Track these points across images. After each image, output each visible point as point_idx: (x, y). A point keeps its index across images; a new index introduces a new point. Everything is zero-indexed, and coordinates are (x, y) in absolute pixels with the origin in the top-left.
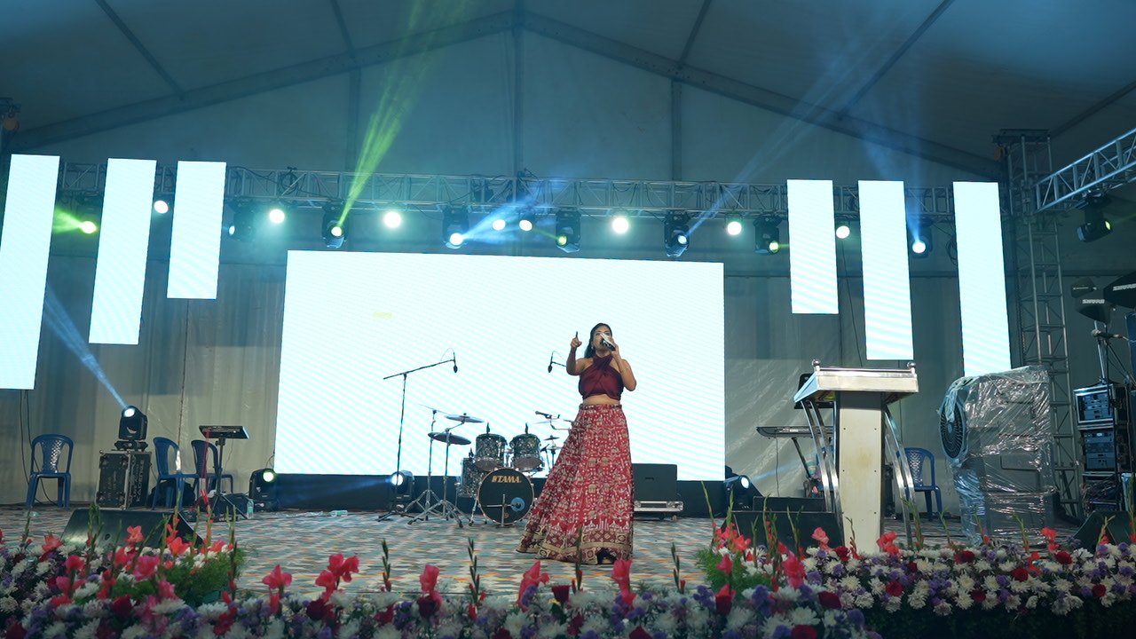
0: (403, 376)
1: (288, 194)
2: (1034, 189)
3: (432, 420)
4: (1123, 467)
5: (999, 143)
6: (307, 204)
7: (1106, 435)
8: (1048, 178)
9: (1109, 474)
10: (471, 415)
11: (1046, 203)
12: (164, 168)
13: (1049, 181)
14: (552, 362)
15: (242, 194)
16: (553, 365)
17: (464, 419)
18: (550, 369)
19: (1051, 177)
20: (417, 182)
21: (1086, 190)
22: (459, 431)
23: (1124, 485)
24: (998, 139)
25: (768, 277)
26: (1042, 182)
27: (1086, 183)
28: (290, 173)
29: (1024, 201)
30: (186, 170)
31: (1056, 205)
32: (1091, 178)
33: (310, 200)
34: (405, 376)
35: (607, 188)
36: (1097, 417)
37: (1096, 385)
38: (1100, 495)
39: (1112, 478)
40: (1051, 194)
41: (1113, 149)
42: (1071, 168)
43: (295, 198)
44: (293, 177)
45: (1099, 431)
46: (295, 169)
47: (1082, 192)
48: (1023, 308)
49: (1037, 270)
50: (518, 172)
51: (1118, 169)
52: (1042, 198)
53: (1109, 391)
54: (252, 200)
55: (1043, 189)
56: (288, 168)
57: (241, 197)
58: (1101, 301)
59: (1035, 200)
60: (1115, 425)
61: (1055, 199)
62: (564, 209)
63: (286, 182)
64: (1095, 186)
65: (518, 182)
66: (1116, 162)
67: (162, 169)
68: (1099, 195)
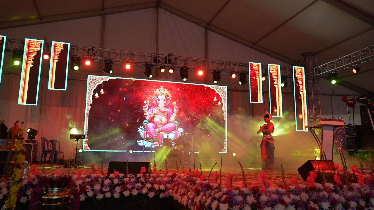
1: (91, 56)
2: (314, 70)
4: (357, 148)
5: (303, 56)
6: (97, 59)
7: (352, 139)
8: (318, 67)
9: (353, 150)
11: (317, 74)
19: (320, 66)
21: (331, 71)
24: (302, 54)
25: (233, 91)
26: (316, 67)
27: (331, 69)
29: (310, 73)
31: (321, 75)
32: (333, 67)
33: (99, 58)
36: (348, 134)
37: (347, 125)
40: (320, 71)
41: (341, 60)
42: (327, 64)
43: (94, 57)
45: (349, 138)
46: (94, 47)
47: (330, 71)
48: (309, 104)
49: (313, 93)
50: (169, 54)
51: (343, 65)
52: (316, 72)
53: (354, 127)
54: (79, 57)
55: (317, 69)
56: (92, 47)
57: (75, 56)
58: (352, 102)
59: (314, 73)
60: (355, 137)
61: (321, 73)
62: (183, 67)
63: (91, 51)
64: (334, 70)
65: (169, 57)
66: (341, 63)
67: (45, 43)
68: (334, 72)
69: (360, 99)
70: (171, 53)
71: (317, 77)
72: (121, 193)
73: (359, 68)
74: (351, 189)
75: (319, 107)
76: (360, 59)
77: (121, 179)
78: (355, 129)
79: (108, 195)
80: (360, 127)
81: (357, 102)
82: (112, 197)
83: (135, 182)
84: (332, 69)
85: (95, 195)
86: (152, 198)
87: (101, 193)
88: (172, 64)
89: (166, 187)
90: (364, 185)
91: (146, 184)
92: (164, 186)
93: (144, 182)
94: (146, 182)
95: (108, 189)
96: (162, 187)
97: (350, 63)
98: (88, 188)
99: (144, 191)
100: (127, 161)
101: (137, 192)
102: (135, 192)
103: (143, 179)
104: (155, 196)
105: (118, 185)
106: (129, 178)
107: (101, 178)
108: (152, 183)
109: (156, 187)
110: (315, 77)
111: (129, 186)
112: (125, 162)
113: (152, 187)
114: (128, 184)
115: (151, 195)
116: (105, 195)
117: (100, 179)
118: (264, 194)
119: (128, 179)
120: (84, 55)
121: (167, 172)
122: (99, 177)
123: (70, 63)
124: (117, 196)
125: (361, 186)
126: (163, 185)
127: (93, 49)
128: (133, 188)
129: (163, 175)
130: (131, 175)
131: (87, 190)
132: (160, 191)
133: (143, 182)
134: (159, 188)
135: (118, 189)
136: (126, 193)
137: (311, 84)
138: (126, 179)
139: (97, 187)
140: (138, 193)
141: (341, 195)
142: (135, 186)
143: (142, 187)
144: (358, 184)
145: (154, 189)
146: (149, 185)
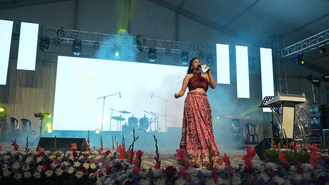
0: (103, 98)
1: (61, 36)
2: (281, 51)
3: (111, 113)
4: (322, 128)
6: (67, 40)
7: (317, 119)
8: (285, 48)
9: (318, 130)
10: (127, 110)
11: (285, 55)
12: (16, 24)
13: (286, 49)
14: (152, 95)
15: (44, 35)
16: (153, 96)
17: (125, 112)
18: (152, 97)
19: (287, 48)
20: (104, 36)
21: (298, 52)
22: (124, 116)
23: (323, 133)
24: (270, 37)
26: (284, 49)
27: (297, 51)
28: (61, 30)
29: (278, 55)
30: (24, 25)
31: (288, 56)
32: (300, 48)
34: (104, 98)
35: (163, 43)
36: (313, 114)
37: (312, 105)
38: (315, 136)
39: (319, 131)
41: (308, 41)
42: (294, 46)
43: (63, 38)
44: (62, 31)
45: (314, 118)
46: (63, 28)
47: (296, 53)
48: (276, 85)
49: (280, 74)
50: (137, 35)
51: (309, 46)
52: (283, 54)
53: (319, 106)
54: (48, 38)
55: (284, 51)
56: (61, 28)
57: (44, 36)
58: (318, 81)
59: (281, 55)
60: (321, 116)
61: (287, 54)
62: (151, 48)
63: (60, 32)
64: (301, 51)
65: (137, 38)
66: (308, 44)
67: (15, 24)
68: (301, 54)
69: (326, 77)
70: (140, 35)
71: (284, 58)
72: (43, 173)
73: (326, 49)
74: (300, 171)
75: (286, 88)
76: (326, 39)
77: (45, 157)
78: (320, 108)
79: (27, 175)
80: (325, 107)
81: (322, 81)
82: (32, 176)
83: (61, 160)
84: (299, 50)
85: (12, 175)
86: (80, 179)
87: (19, 173)
88: (141, 45)
89: (97, 166)
90: (318, 166)
91: (75, 163)
92: (96, 164)
93: (73, 160)
94: (75, 160)
95: (28, 168)
96: (93, 166)
97: (316, 43)
98: (4, 167)
99: (71, 170)
100: (56, 137)
101: (62, 171)
102: (60, 172)
103: (71, 158)
104: (84, 176)
105: (41, 163)
106: (56, 155)
107: (22, 155)
108: (82, 162)
109: (86, 166)
110: (282, 58)
111: (54, 165)
112: (54, 138)
113: (80, 166)
114: (53, 163)
115: (80, 174)
116: (24, 175)
117: (20, 157)
118: (182, 177)
119: (55, 157)
120: (53, 36)
121: (102, 149)
122: (20, 155)
123: (39, 43)
124: (37, 175)
125: (314, 167)
126: (94, 164)
127: (62, 30)
128: (58, 167)
129: (97, 152)
130: (58, 152)
131: (4, 169)
132: (90, 170)
133: (71, 160)
134: (89, 166)
135: (40, 168)
136: (49, 173)
137: (278, 66)
138: (52, 157)
139: (16, 166)
140: (63, 173)
141: (287, 178)
142: (61, 165)
143: (69, 166)
144: (311, 164)
145: (84, 168)
146: (77, 164)
